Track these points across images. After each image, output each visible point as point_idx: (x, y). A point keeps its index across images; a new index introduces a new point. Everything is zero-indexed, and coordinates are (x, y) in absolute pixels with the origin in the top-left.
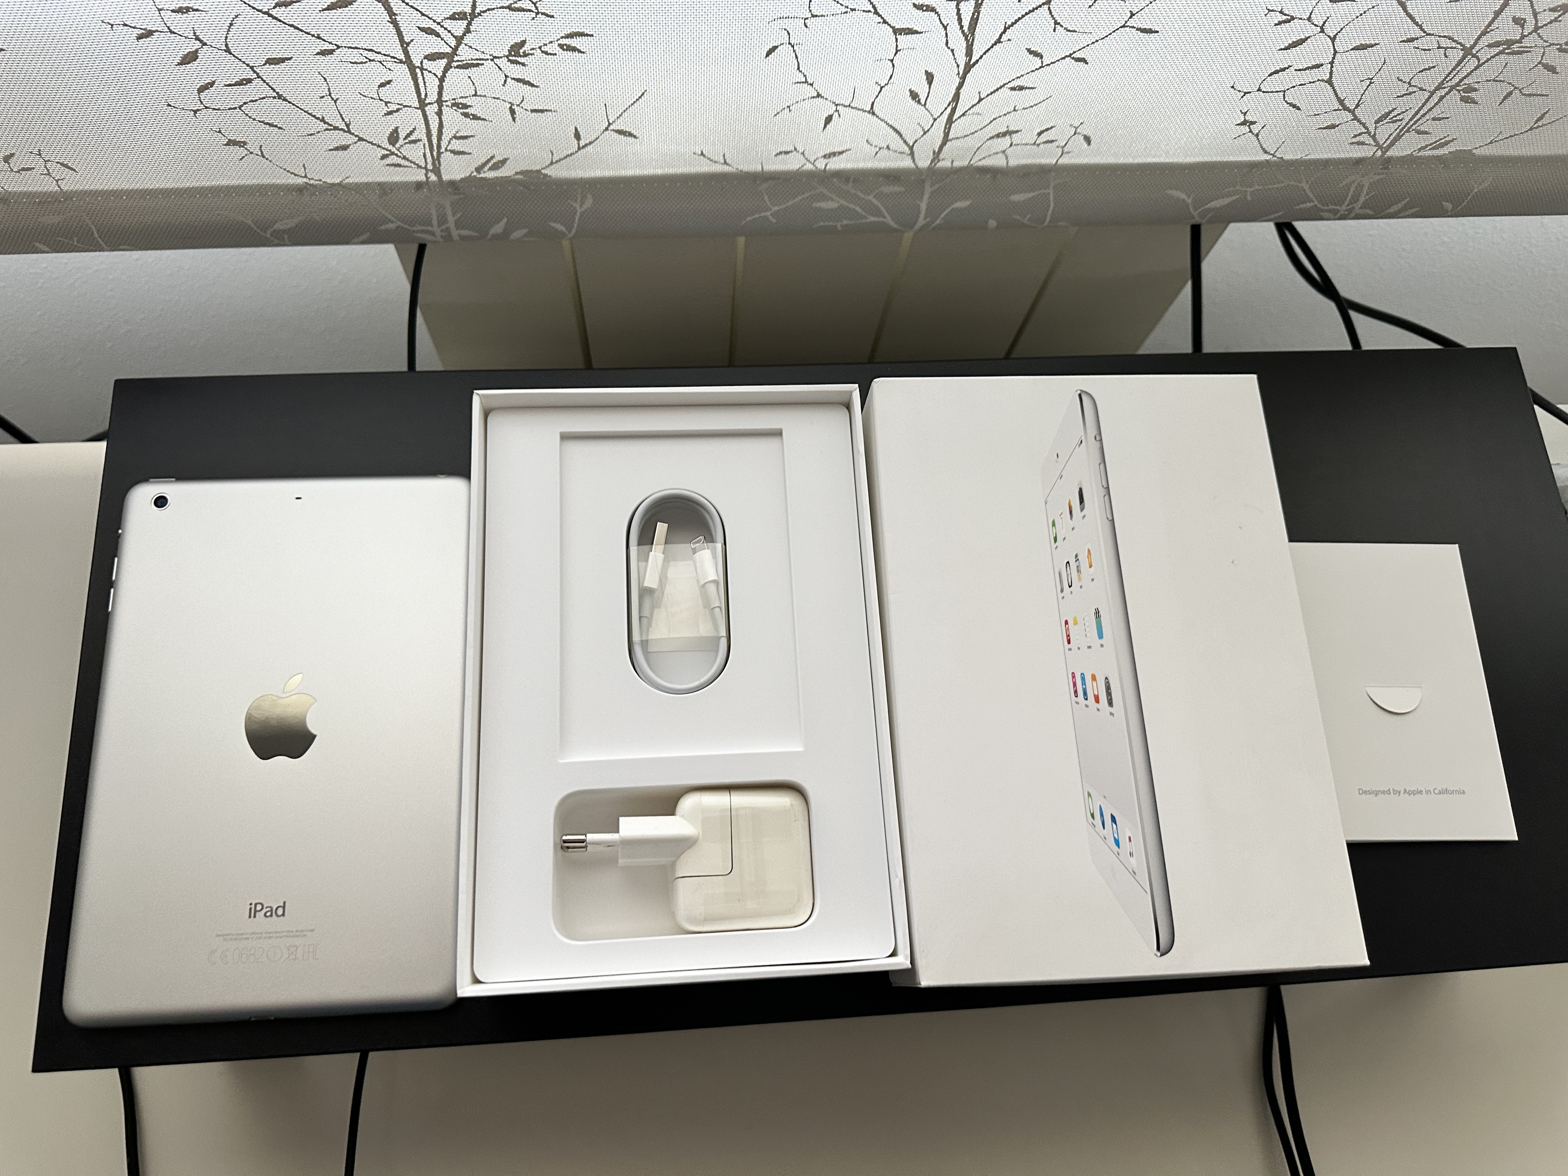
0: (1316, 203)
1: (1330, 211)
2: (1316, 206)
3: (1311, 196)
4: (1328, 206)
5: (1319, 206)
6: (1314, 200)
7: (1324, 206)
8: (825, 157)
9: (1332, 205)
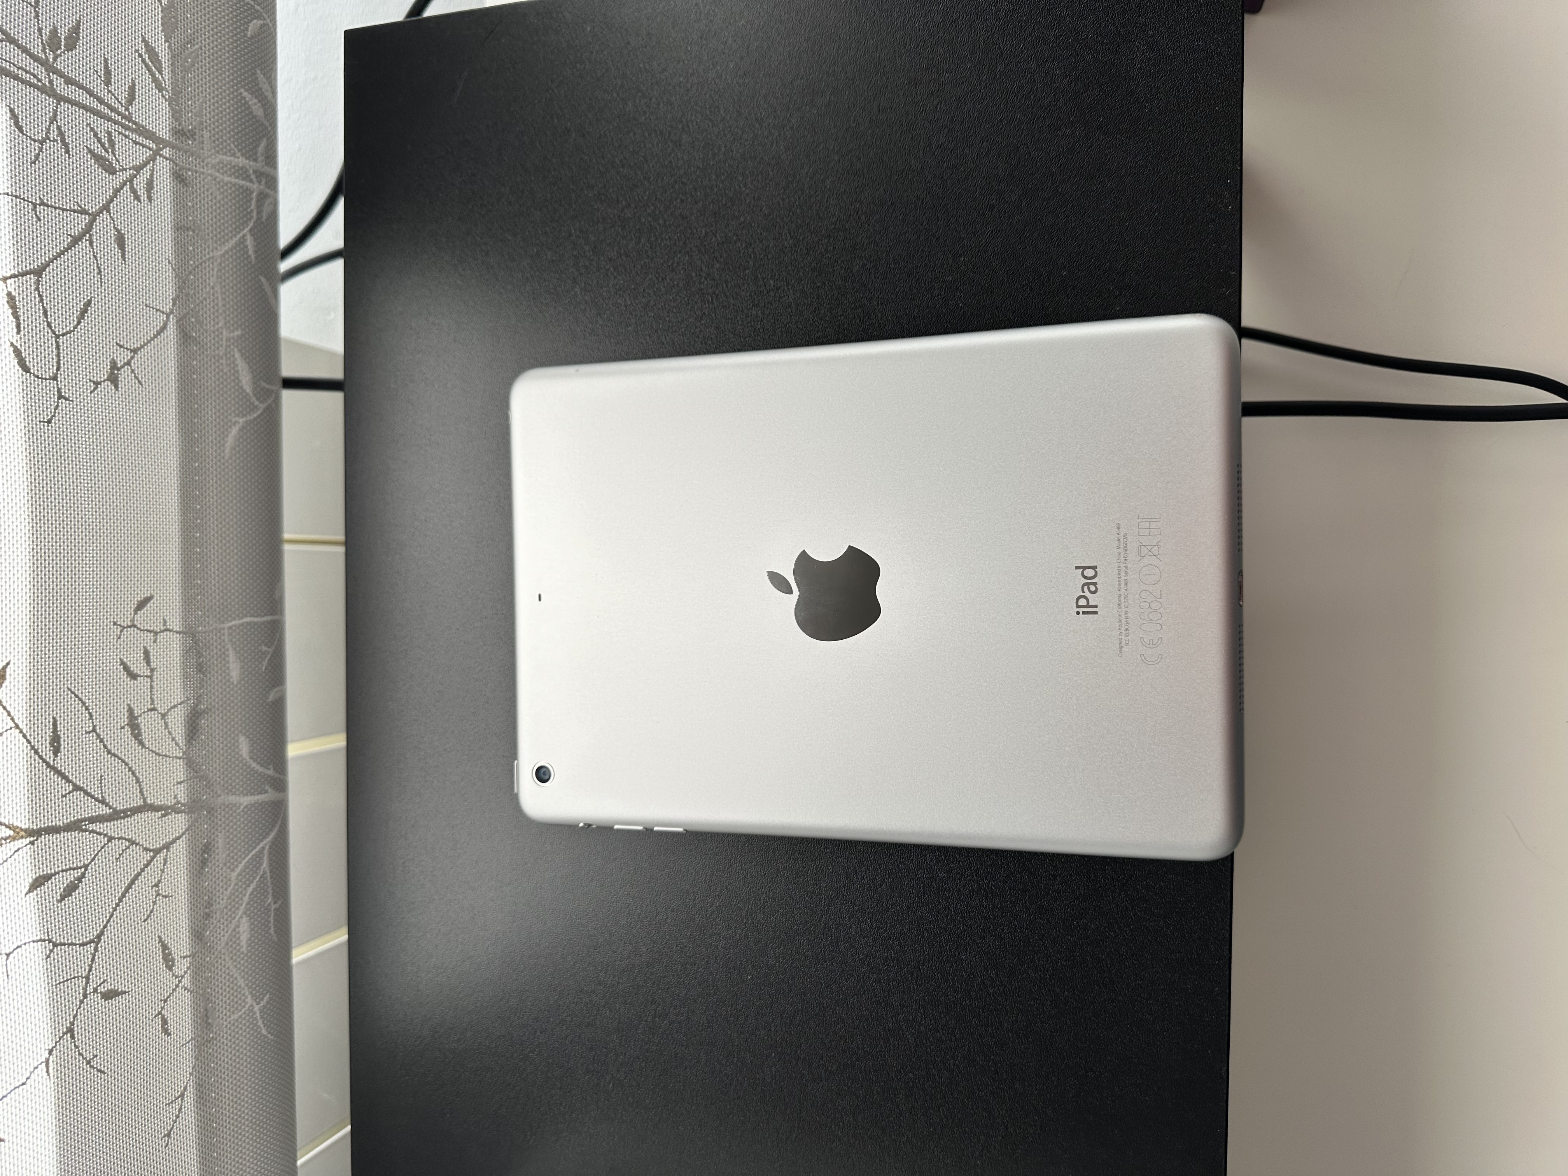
0: (245, 231)
1: (259, 207)
2: (250, 231)
3: (235, 240)
4: (252, 211)
5: (251, 224)
6: (241, 234)
7: (252, 217)
8: (170, 968)
9: (250, 207)
